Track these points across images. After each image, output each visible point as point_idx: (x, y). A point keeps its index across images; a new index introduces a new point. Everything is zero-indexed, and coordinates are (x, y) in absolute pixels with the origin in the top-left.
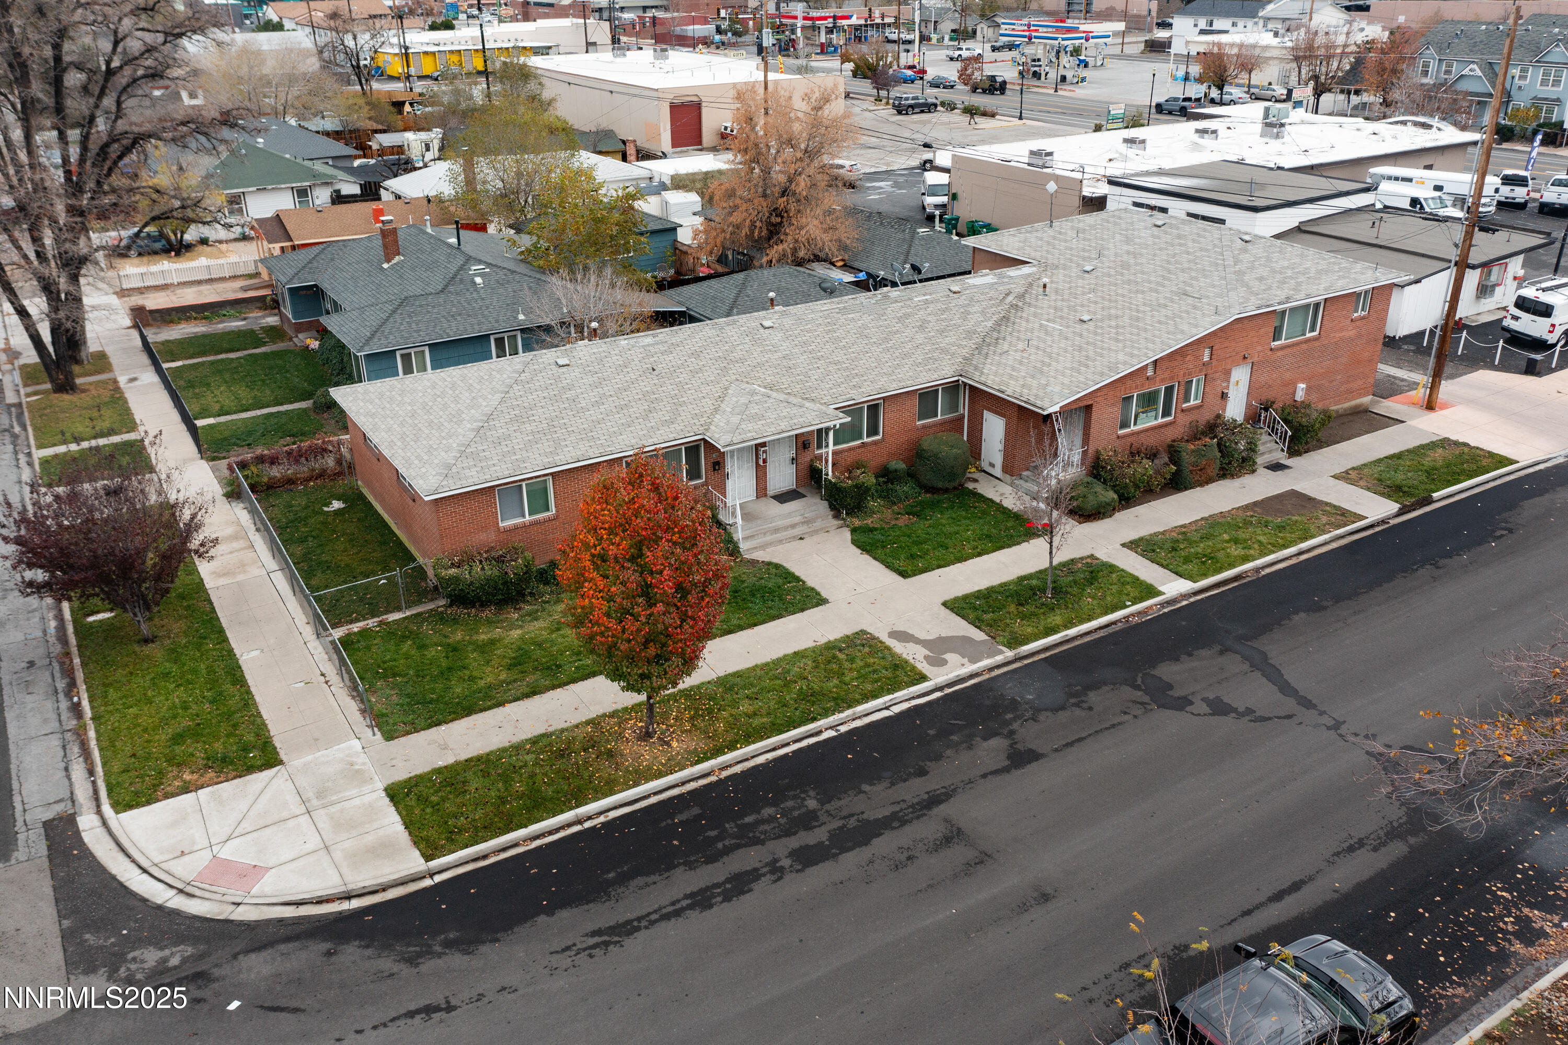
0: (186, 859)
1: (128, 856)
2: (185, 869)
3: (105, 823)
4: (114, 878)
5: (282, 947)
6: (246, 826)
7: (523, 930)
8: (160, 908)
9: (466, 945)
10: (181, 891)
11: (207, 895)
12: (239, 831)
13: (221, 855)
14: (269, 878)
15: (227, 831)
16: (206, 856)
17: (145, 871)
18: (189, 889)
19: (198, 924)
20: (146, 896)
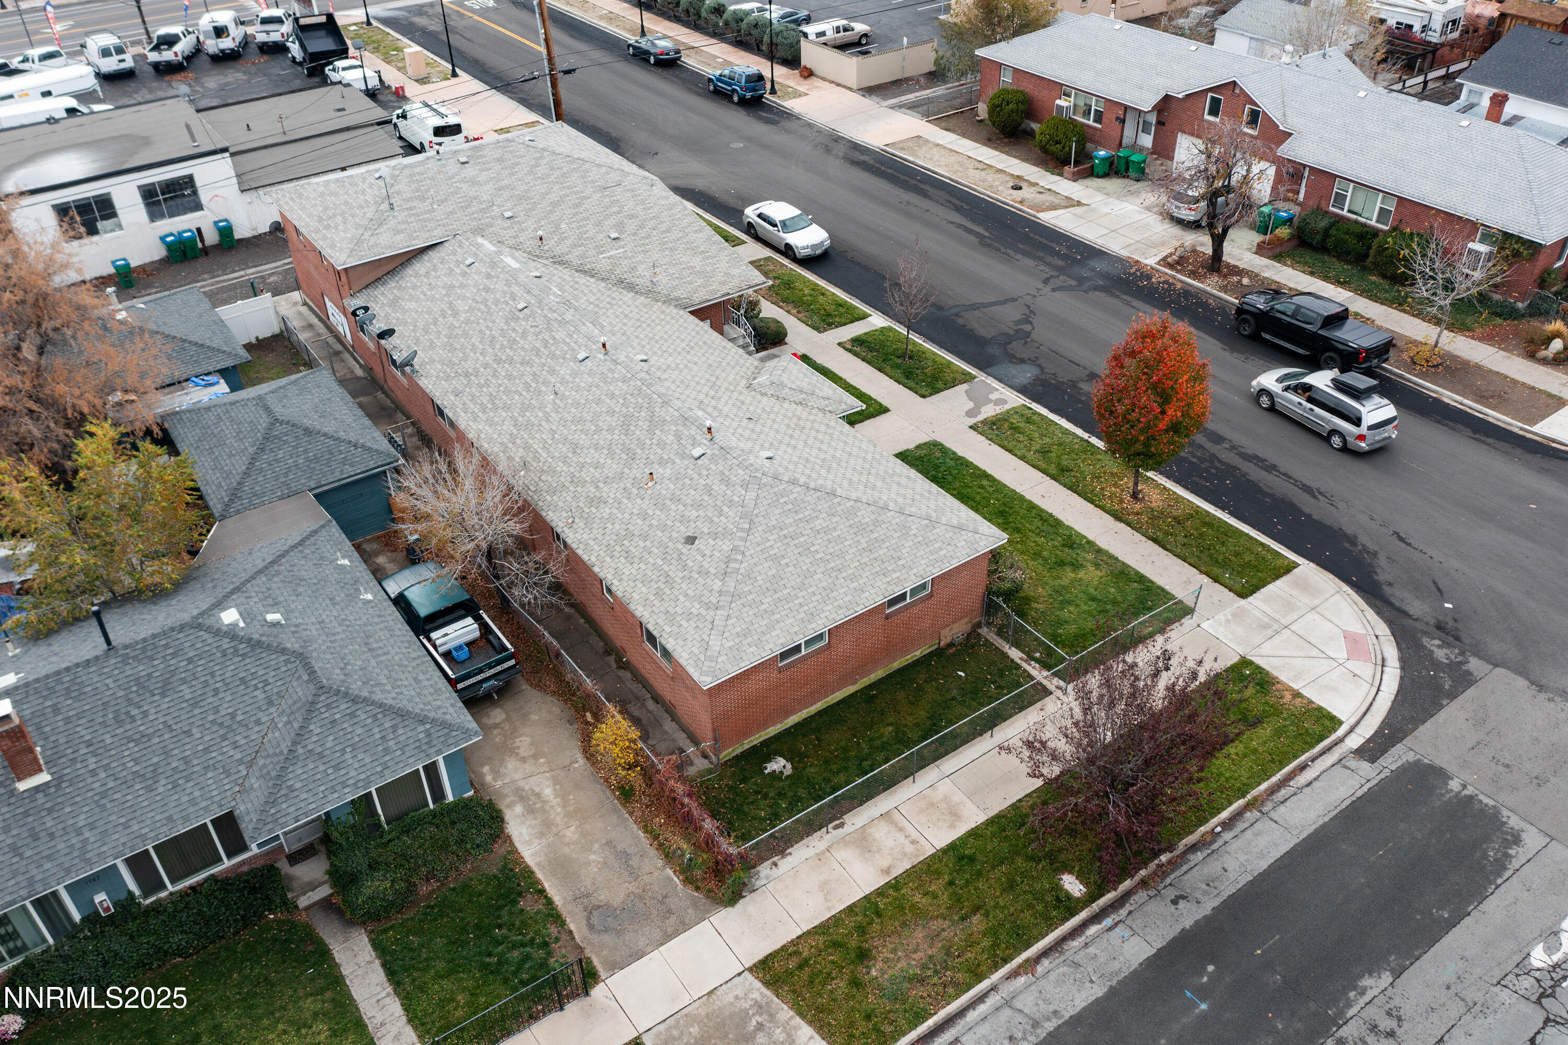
0: (1357, 672)
1: (1371, 704)
2: (1366, 670)
3: (1351, 730)
4: (1394, 702)
5: (1397, 604)
6: (1315, 652)
7: (1328, 522)
8: (1402, 668)
9: (1352, 540)
10: (1383, 666)
11: (1379, 652)
12: (1321, 655)
13: (1346, 656)
14: (1351, 628)
15: (1324, 661)
16: (1349, 664)
17: (1378, 690)
18: (1379, 662)
19: (1404, 646)
20: (1398, 679)
